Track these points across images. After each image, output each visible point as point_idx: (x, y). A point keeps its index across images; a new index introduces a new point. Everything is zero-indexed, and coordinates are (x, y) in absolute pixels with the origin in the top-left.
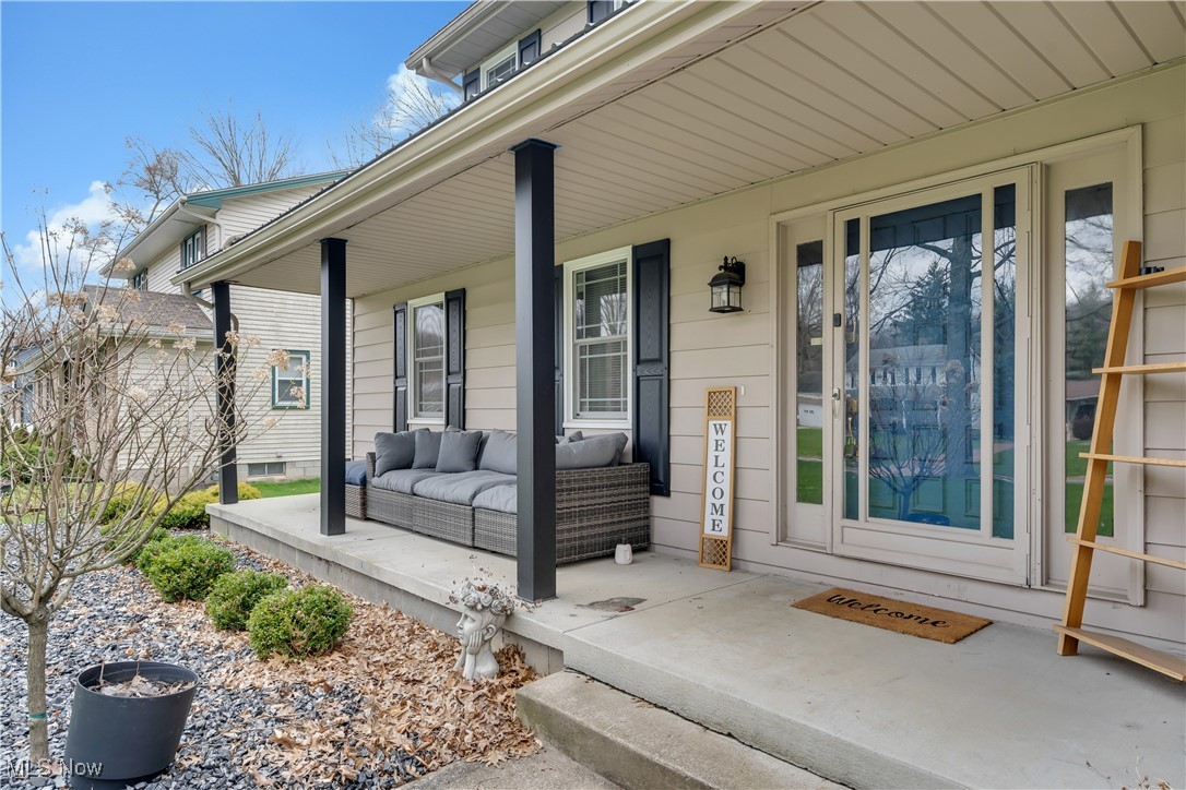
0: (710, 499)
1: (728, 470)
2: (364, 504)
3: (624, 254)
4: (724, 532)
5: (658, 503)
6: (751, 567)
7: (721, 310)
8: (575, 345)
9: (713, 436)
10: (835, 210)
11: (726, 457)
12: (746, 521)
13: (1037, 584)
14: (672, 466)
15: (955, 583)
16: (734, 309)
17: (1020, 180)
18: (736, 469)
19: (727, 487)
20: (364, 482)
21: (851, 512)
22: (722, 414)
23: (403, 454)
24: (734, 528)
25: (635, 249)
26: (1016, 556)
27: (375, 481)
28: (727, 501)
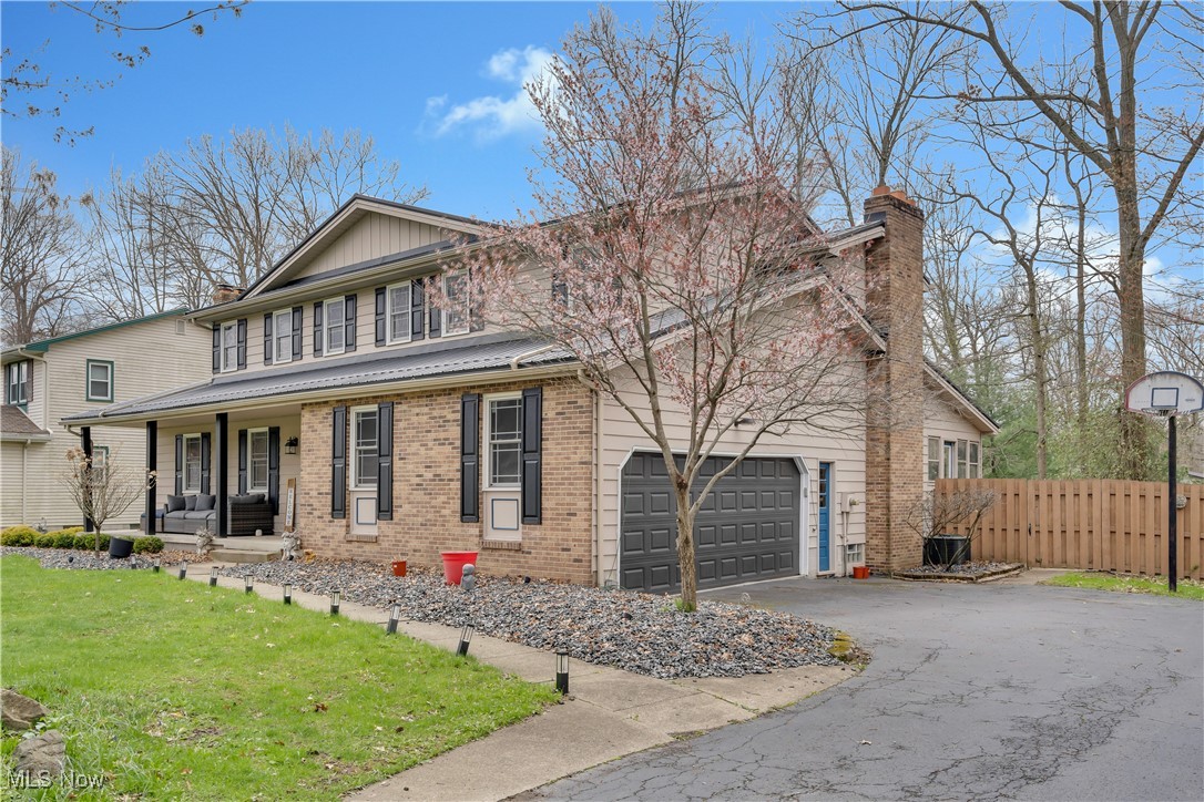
2: (163, 526)
3: (266, 429)
5: (276, 517)
20: (163, 516)
23: (179, 504)
25: (270, 429)
27: (168, 515)
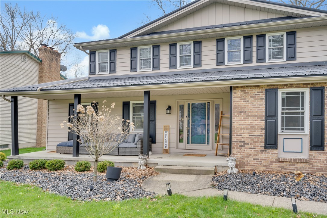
0: (164, 143)
1: (168, 139)
4: (167, 148)
6: (172, 153)
7: (168, 114)
8: (132, 117)
9: (165, 133)
10: (186, 101)
11: (167, 137)
12: (171, 146)
13: (212, 149)
14: (156, 139)
15: (202, 151)
16: (170, 114)
17: (210, 102)
18: (169, 138)
19: (168, 141)
21: (188, 143)
22: (167, 130)
24: (169, 147)
26: (209, 147)
28: (168, 143)
